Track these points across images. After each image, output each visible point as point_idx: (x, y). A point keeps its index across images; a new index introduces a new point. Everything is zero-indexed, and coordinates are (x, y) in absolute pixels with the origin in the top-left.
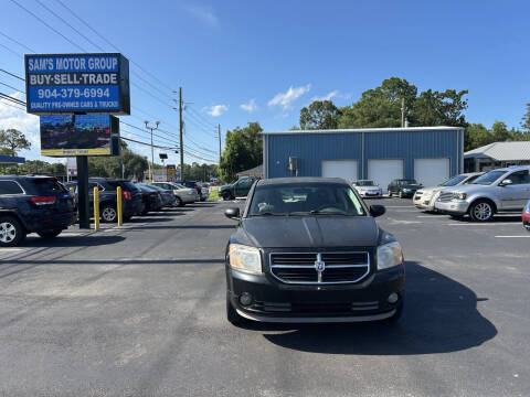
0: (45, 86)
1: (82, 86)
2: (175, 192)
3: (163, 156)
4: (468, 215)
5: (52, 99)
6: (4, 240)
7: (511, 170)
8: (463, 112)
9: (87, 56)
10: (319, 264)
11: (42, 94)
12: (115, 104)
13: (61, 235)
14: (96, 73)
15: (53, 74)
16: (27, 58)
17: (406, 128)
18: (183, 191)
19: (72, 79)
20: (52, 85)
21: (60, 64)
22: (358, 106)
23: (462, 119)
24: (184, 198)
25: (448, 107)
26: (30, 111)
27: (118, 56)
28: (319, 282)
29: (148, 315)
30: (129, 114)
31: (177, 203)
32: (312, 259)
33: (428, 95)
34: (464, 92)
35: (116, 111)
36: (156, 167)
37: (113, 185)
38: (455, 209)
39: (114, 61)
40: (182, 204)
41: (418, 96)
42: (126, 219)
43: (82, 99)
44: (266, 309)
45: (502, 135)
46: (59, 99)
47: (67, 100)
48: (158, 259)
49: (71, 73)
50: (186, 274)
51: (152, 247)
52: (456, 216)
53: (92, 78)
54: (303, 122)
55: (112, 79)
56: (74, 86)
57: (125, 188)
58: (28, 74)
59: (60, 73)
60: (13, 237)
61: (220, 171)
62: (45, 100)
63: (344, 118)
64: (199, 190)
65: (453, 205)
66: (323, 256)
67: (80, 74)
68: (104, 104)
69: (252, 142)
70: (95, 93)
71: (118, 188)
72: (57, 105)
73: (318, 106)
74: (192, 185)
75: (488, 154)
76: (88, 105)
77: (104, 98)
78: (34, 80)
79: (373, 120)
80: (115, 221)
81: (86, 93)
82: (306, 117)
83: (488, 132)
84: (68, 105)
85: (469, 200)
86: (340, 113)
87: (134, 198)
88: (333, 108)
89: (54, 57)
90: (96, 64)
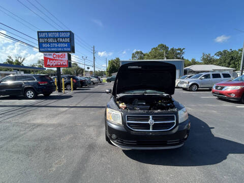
0: (45, 43)
1: (58, 43)
2: (91, 80)
3: (88, 68)
4: (189, 89)
5: (48, 47)
6: (29, 97)
7: (204, 74)
8: (183, 55)
9: (59, 32)
10: (151, 121)
11: (44, 45)
12: (69, 49)
13: (51, 95)
14: (62, 38)
15: (47, 38)
16: (38, 32)
17: (165, 60)
18: (94, 79)
19: (54, 40)
20: (47, 42)
21: (50, 35)
22: (150, 53)
23: (183, 57)
24: (94, 82)
25: (179, 53)
26: (40, 51)
27: (70, 32)
28: (151, 130)
29: (72, 136)
30: (74, 53)
31: (92, 83)
32: (148, 119)
33: (172, 49)
34: (184, 49)
35: (70, 52)
36: (86, 72)
37: (69, 78)
38: (185, 87)
39: (69, 34)
40: (94, 84)
41: (169, 50)
42: (75, 89)
43: (58, 47)
44: (124, 143)
45: (194, 63)
46: (50, 47)
47: (53, 48)
48: (82, 106)
49: (54, 38)
50: (92, 113)
51: (82, 100)
52: (185, 89)
53: (61, 40)
54: (133, 58)
55: (68, 40)
56: (55, 43)
57: (74, 78)
58: (39, 38)
59: (50, 38)
60: (32, 96)
61: (106, 73)
62: (45, 48)
63: (146, 57)
64: (99, 79)
65: (184, 86)
66: (153, 117)
67: (57, 38)
68: (65, 49)
69: (116, 64)
70: (62, 45)
71: (71, 79)
72: (49, 49)
73: (137, 53)
74: (97, 77)
75: (191, 69)
76: (60, 49)
77: (65, 47)
78: (41, 40)
79: (155, 57)
80: (71, 90)
81: (59, 45)
82: (134, 56)
83: (190, 62)
84: (53, 49)
85: (190, 84)
86: (144, 55)
87: (77, 82)
88: (142, 53)
89: (48, 32)
90: (62, 35)
